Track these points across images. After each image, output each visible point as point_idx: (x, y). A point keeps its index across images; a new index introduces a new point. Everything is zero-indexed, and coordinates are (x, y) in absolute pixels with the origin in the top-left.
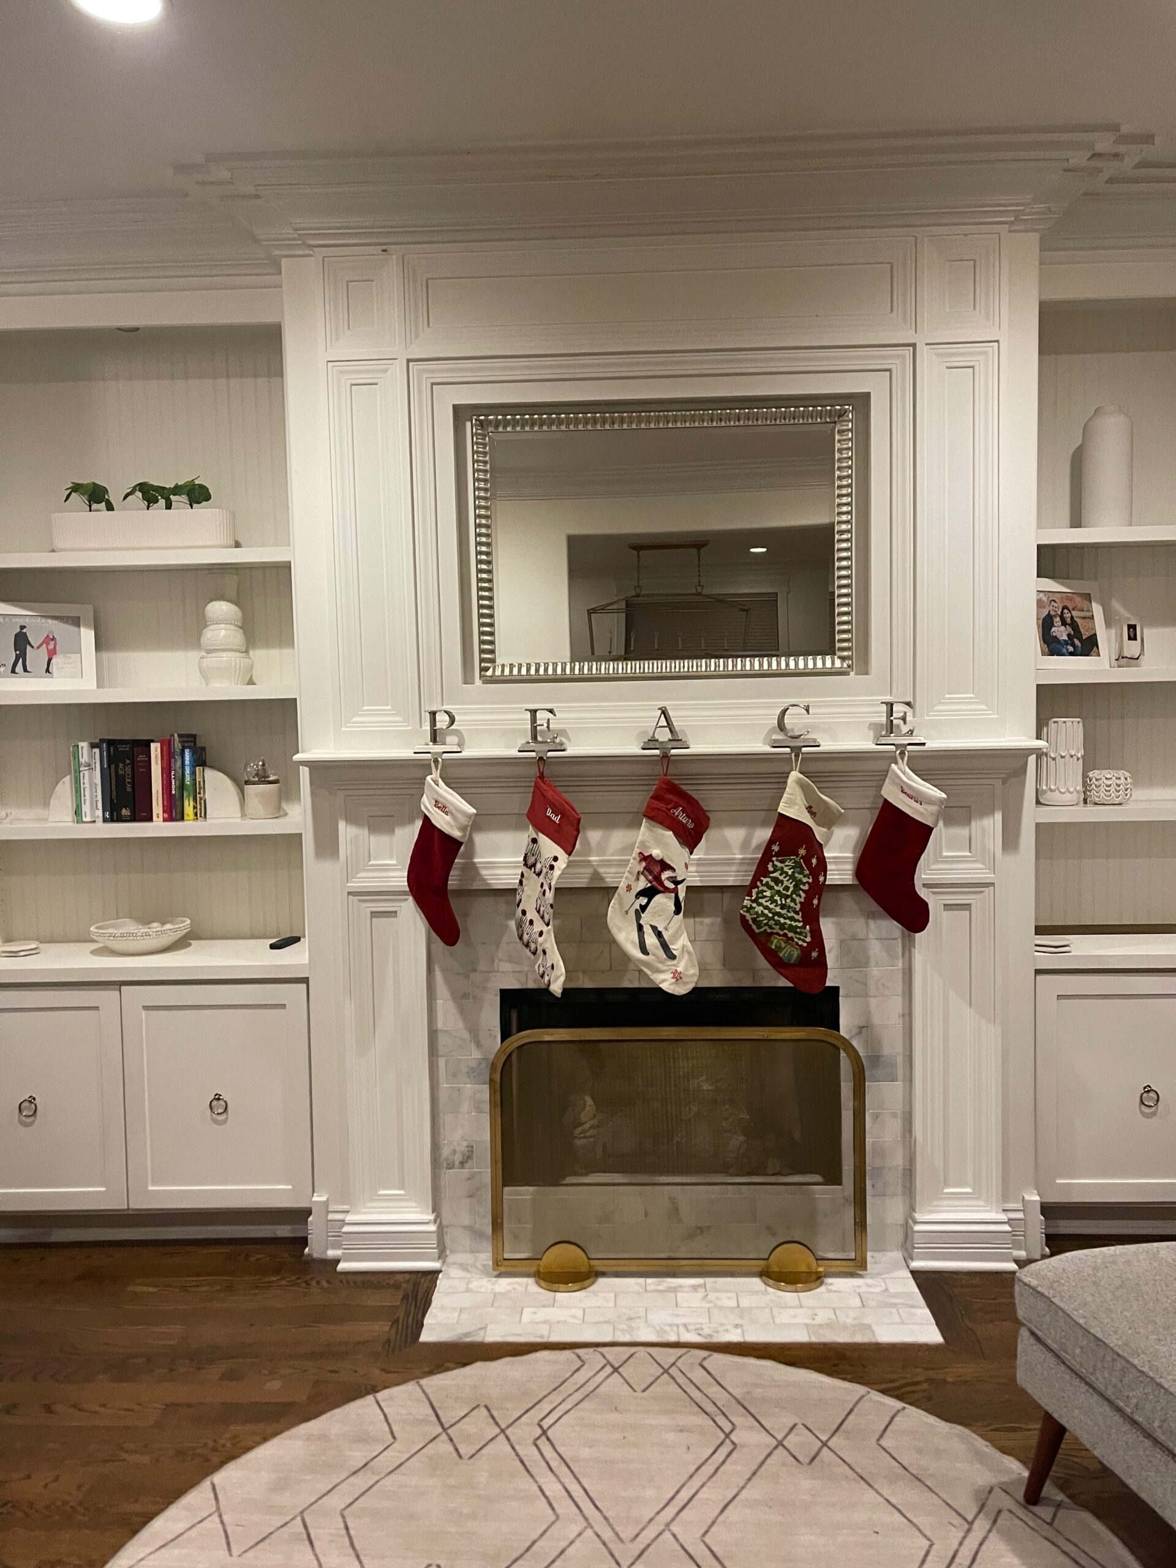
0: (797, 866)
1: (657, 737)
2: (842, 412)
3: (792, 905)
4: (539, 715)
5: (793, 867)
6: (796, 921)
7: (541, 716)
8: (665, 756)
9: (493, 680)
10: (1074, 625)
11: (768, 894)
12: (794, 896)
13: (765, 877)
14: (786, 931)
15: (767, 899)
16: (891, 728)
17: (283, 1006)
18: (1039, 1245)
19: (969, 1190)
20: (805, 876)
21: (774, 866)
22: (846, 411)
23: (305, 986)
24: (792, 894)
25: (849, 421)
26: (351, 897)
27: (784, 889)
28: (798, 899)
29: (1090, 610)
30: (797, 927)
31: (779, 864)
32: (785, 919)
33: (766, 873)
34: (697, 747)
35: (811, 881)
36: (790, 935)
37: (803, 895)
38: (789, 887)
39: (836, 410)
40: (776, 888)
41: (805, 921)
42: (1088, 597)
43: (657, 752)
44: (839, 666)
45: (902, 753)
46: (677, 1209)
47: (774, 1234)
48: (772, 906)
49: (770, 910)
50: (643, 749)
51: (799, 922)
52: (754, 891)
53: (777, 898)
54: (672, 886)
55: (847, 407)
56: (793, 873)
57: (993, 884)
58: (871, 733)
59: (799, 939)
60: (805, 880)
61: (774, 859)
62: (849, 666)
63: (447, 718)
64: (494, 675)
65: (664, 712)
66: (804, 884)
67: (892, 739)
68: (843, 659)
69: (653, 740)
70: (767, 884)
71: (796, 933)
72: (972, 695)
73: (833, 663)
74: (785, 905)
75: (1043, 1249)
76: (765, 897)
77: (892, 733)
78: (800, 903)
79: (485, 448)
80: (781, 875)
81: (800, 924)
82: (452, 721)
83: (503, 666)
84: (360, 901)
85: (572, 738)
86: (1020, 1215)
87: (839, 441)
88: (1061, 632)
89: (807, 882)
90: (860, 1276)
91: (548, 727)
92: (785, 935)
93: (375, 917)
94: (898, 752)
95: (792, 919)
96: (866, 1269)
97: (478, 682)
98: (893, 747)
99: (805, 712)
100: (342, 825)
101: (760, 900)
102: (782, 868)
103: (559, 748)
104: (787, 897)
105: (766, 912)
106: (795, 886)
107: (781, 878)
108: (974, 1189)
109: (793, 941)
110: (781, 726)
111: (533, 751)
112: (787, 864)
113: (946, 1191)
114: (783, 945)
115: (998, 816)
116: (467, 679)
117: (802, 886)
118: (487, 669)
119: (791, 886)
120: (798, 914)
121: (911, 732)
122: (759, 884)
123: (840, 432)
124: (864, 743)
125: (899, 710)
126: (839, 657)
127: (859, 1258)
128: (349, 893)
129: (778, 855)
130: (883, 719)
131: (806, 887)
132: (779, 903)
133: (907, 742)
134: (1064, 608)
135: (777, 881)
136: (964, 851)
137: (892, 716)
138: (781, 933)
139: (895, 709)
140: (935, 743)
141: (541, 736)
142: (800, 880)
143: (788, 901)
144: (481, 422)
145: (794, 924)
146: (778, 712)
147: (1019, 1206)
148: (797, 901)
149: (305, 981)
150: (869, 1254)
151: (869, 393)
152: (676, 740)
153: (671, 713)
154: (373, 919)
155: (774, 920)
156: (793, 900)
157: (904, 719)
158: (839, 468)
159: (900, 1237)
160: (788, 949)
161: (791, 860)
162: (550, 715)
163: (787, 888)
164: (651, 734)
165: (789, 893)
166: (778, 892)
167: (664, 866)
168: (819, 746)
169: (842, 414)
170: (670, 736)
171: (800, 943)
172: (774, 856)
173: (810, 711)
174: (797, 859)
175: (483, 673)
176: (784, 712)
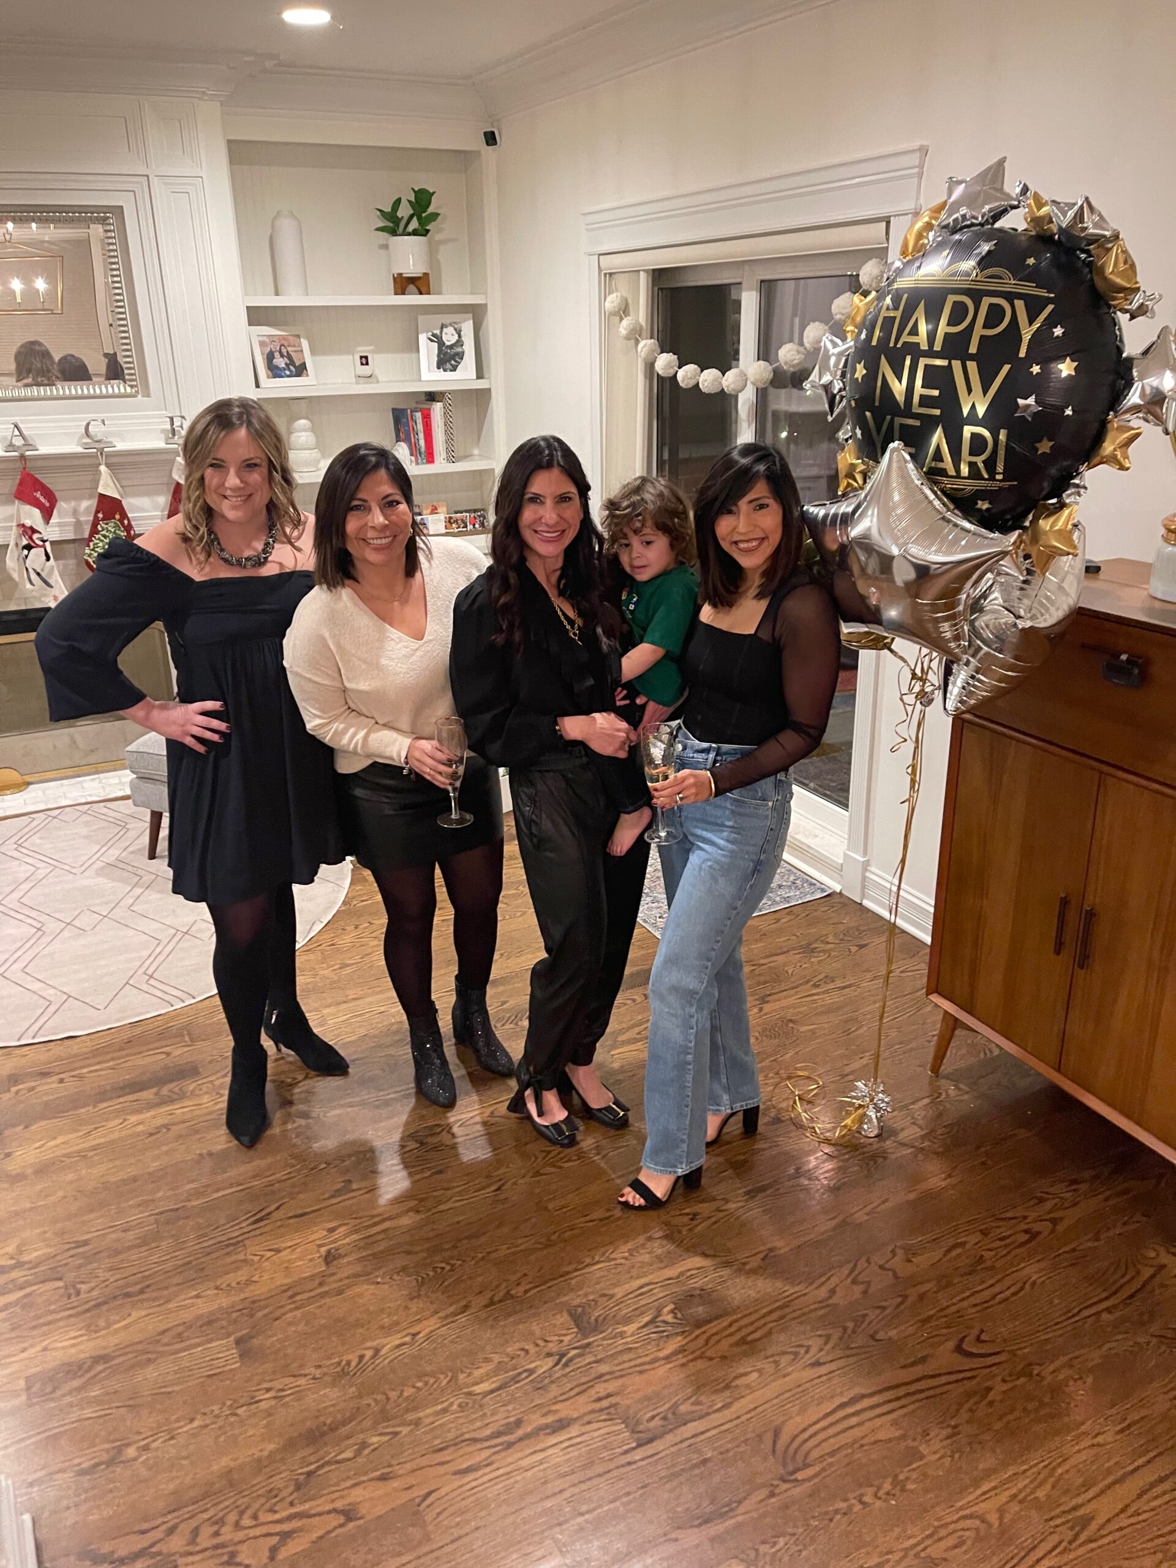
0: (116, 526)
1: (14, 443)
2: (106, 218)
5: (114, 528)
8: (22, 456)
10: (289, 357)
13: (98, 535)
16: (173, 433)
21: (101, 526)
22: (108, 217)
25: (111, 224)
29: (300, 345)
31: (104, 525)
33: (98, 532)
34: (44, 450)
39: (101, 216)
42: (298, 336)
43: (16, 454)
44: (130, 391)
50: (6, 452)
52: (91, 544)
54: (41, 543)
55: (108, 215)
56: (114, 531)
58: (163, 436)
61: (101, 522)
62: (137, 392)
65: (16, 426)
68: (132, 387)
69: (11, 445)
70: (99, 539)
80: (106, 533)
88: (280, 362)
99: (102, 424)
102: (107, 528)
110: (88, 434)
112: (109, 525)
122: (94, 539)
123: (106, 231)
129: (103, 520)
130: (169, 427)
134: (282, 345)
135: (104, 537)
137: (173, 425)
146: (85, 423)
151: (123, 206)
152: (28, 445)
153: (21, 426)
158: (109, 257)
161: (111, 522)
164: (10, 441)
167: (34, 531)
168: (117, 447)
169: (105, 220)
170: (23, 442)
172: (100, 520)
173: (106, 423)
174: (115, 522)
176: (88, 424)
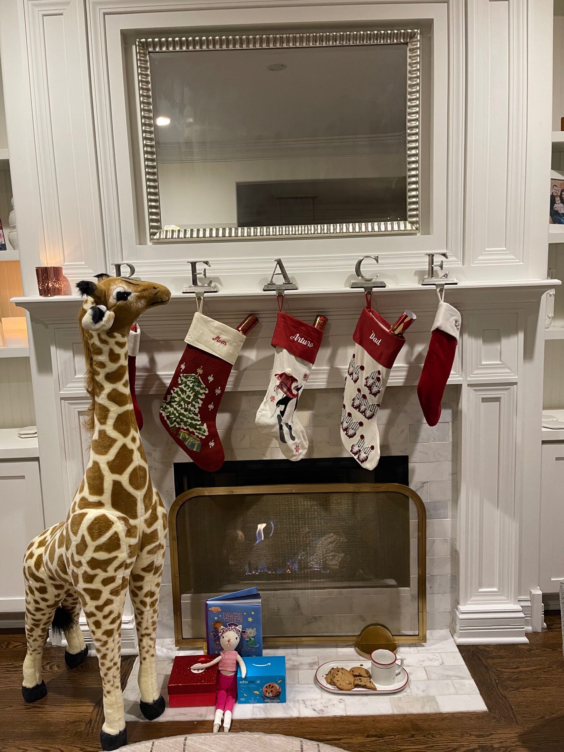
0: (196, 381)
1: (274, 282)
2: (413, 35)
3: (192, 409)
4: (198, 267)
5: (193, 382)
6: (195, 420)
7: (200, 267)
8: (280, 296)
9: (159, 242)
11: (177, 399)
12: (194, 403)
13: (176, 388)
14: (187, 427)
15: (176, 403)
16: (432, 272)
17: (23, 477)
18: (541, 621)
19: (495, 589)
20: (202, 389)
21: (182, 380)
22: (415, 34)
23: (37, 463)
24: (192, 401)
25: (418, 41)
26: (63, 401)
27: (187, 397)
28: (197, 405)
30: (196, 425)
31: (184, 380)
32: (187, 418)
33: (177, 385)
34: (304, 289)
35: (207, 392)
36: (191, 430)
37: (201, 402)
38: (190, 396)
39: (408, 32)
40: (182, 396)
41: (203, 420)
43: (274, 293)
44: (410, 229)
45: (441, 291)
46: (299, 606)
47: (364, 620)
48: (178, 409)
49: (177, 411)
50: (264, 290)
51: (198, 421)
52: (169, 397)
53: (182, 403)
55: (416, 30)
56: (193, 386)
57: (516, 383)
58: (417, 278)
59: (199, 433)
60: (202, 391)
61: (181, 375)
62: (417, 229)
63: (129, 269)
64: (160, 238)
65: (279, 262)
66: (201, 394)
67: (434, 280)
68: (412, 223)
69: (272, 284)
70: (177, 393)
71: (196, 429)
72: (504, 249)
73: (405, 227)
74: (187, 408)
75: (542, 624)
76: (175, 401)
77: (432, 277)
78: (199, 407)
79: (146, 64)
80: (185, 387)
81: (199, 423)
82: (133, 271)
83: (167, 231)
84: (70, 403)
85: (223, 284)
86: (528, 604)
87: (410, 57)
89: (204, 393)
90: (423, 646)
91: (205, 275)
92: (188, 430)
93: (82, 415)
94: (438, 290)
95: (192, 419)
96: (426, 642)
97: (149, 243)
98: (434, 286)
99: (375, 262)
100: (53, 349)
101: (172, 404)
102: (186, 382)
103: (213, 290)
104: (189, 403)
105: (175, 412)
106: (194, 395)
107: (185, 389)
108: (499, 589)
109: (194, 435)
110: (358, 272)
111: (194, 292)
112: (189, 379)
113: (480, 590)
114: (187, 437)
115: (521, 335)
116: (141, 241)
117: (199, 396)
118: (155, 234)
119: (192, 395)
120: (197, 416)
121: (446, 276)
122: (172, 392)
123: (411, 50)
124: (413, 284)
125: (438, 260)
126: (410, 222)
127: (421, 634)
128: (62, 399)
129: (184, 372)
130: (426, 267)
131: (203, 397)
132: (183, 407)
133: (444, 283)
135: (182, 391)
136: (497, 361)
137: (433, 264)
138: (185, 428)
139: (435, 259)
140: (464, 283)
141: (200, 281)
142: (198, 392)
143: (189, 406)
144: (142, 43)
145: (194, 422)
146: (356, 262)
147: (528, 598)
148: (196, 407)
149: (37, 459)
150: (428, 632)
151: (433, 19)
152: (288, 284)
153: (284, 264)
154: (80, 417)
155: (179, 418)
156: (193, 406)
157: (441, 267)
158: (410, 79)
159: (448, 620)
160: (191, 440)
161: (192, 376)
162: (206, 266)
163: (189, 397)
164: (270, 280)
165: (190, 400)
166: (183, 399)
168: (384, 287)
169: (412, 36)
170: (284, 281)
171: (200, 436)
172: (181, 373)
173: (379, 261)
174: (196, 376)
175: (152, 237)
176: (360, 262)
